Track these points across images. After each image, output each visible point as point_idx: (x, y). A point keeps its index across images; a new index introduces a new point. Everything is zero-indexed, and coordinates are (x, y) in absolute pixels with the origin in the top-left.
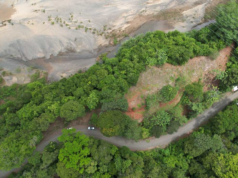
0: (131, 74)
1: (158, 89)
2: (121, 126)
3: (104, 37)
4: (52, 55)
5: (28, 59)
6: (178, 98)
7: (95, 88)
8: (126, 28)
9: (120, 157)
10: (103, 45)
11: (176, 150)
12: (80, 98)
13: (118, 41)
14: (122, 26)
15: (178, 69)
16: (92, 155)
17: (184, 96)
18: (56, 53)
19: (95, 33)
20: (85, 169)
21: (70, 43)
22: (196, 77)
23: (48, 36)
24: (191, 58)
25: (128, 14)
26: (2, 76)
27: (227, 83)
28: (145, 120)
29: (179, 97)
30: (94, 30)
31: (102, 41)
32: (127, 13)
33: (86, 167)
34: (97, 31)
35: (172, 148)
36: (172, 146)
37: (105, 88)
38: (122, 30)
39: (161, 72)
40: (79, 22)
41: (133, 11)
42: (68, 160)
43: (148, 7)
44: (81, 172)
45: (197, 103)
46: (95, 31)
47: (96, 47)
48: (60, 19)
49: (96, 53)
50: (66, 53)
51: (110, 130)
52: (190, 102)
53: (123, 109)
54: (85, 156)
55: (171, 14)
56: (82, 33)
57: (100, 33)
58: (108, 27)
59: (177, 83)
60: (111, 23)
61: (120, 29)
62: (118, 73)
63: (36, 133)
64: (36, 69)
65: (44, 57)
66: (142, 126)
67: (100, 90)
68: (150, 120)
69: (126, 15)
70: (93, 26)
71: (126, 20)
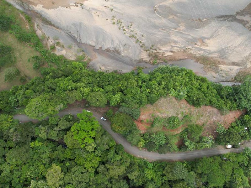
0: (153, 95)
1: (168, 116)
2: (127, 128)
3: (148, 54)
4: (101, 47)
5: (81, 41)
6: (180, 130)
7: (122, 91)
8: (168, 56)
9: (114, 150)
10: (144, 59)
11: (158, 168)
12: (107, 93)
13: (157, 62)
14: (167, 52)
16: (96, 139)
17: (185, 131)
18: (105, 47)
19: (142, 47)
20: (86, 146)
21: (119, 46)
22: (202, 121)
23: (106, 31)
24: (206, 105)
25: (176, 45)
26: (56, 45)
27: (223, 138)
28: (146, 133)
30: (143, 44)
31: (145, 56)
32: (175, 44)
33: (87, 145)
34: (145, 47)
36: (157, 164)
37: (129, 95)
38: (164, 56)
39: (176, 104)
40: (135, 32)
41: (181, 45)
42: (78, 133)
43: (195, 48)
44: (82, 146)
45: (191, 141)
47: (138, 59)
48: (121, 23)
50: (112, 52)
51: (118, 127)
52: (187, 138)
53: (134, 117)
54: (90, 137)
55: (209, 62)
56: (132, 42)
57: (146, 49)
58: (155, 47)
59: (184, 119)
60: (159, 45)
61: (163, 54)
63: (64, 102)
64: (83, 53)
65: (94, 46)
66: (142, 137)
67: (125, 95)
68: (149, 136)
69: (173, 45)
70: (144, 41)
71: (172, 49)
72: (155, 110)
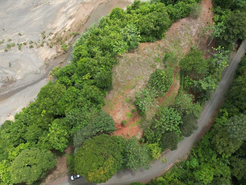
1: (145, 82)
2: (114, 157)
3: (47, 47)
6: (176, 83)
7: (56, 117)
8: (72, 25)
10: (49, 58)
11: (203, 155)
13: (68, 45)
14: (66, 24)
15: (159, 46)
17: (183, 78)
19: (33, 47)
21: (4, 72)
22: (186, 47)
25: (68, 8)
27: (229, 38)
28: (146, 131)
29: (176, 81)
30: (30, 43)
31: (47, 53)
32: (65, 7)
34: (35, 43)
35: (197, 154)
36: (197, 151)
37: (68, 109)
38: (67, 30)
39: (138, 57)
40: (6, 40)
45: (205, 79)
46: (32, 44)
47: (41, 64)
49: (44, 72)
50: (3, 88)
51: (100, 171)
52: (194, 81)
53: (107, 129)
56: (16, 53)
57: (39, 44)
58: (48, 32)
60: (49, 26)
61: (64, 30)
62: (80, 81)
66: (145, 142)
67: (63, 115)
68: (153, 129)
69: (65, 10)
70: (27, 39)
71: (68, 16)
72: (122, 91)
